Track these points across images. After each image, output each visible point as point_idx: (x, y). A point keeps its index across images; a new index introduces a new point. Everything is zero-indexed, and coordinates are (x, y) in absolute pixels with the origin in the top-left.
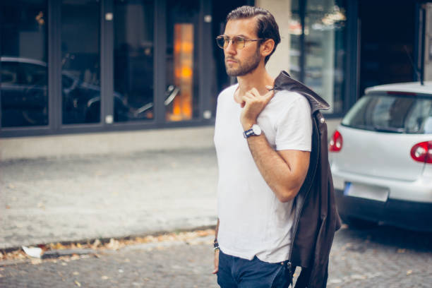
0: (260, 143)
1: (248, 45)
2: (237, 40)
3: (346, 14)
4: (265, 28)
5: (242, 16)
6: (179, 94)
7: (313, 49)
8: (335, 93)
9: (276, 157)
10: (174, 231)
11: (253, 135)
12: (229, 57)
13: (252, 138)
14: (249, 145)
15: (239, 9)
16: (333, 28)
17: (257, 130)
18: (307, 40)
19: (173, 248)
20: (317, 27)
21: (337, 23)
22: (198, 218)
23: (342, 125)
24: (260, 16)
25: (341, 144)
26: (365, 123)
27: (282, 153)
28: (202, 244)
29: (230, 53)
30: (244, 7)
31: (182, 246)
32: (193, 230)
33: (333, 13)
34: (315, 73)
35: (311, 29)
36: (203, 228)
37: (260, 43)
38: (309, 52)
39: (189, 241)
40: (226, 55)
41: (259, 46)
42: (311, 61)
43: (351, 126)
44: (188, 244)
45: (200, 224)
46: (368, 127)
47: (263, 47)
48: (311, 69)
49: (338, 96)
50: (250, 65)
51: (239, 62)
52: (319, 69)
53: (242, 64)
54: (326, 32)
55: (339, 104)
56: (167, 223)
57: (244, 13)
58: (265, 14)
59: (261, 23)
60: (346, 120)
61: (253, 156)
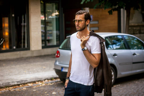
0: (87, 52)
1: (82, 22)
2: (79, 21)
3: (59, 12)
4: (87, 17)
5: (80, 14)
6: (4, 41)
7: (49, 24)
8: (57, 39)
9: (92, 56)
10: (5, 87)
11: (85, 50)
12: (77, 26)
13: (84, 51)
14: (84, 53)
15: (79, 12)
16: (55, 17)
17: (86, 48)
18: (47, 21)
19: (5, 92)
20: (50, 17)
21: (56, 15)
22: (13, 82)
23: (60, 49)
24: (85, 13)
25: (59, 55)
26: (67, 48)
27: (94, 55)
28: (15, 91)
29: (77, 25)
30: (80, 11)
31: (8, 92)
32: (11, 86)
33: (55, 12)
34: (50, 32)
35: (48, 18)
36: (15, 85)
37: (86, 21)
38: (48, 25)
39: (10, 90)
40: (76, 25)
41: (85, 22)
42: (48, 28)
43: (62, 49)
44: (10, 91)
45: (14, 84)
46: (68, 49)
47: (86, 22)
48: (49, 31)
49: (58, 40)
50: (83, 28)
51: (80, 27)
52: (51, 31)
53: (81, 28)
54: (53, 19)
55: (58, 42)
56: (2, 84)
57: (80, 13)
58: (86, 12)
59: (85, 15)
60: (61, 47)
61: (85, 56)
